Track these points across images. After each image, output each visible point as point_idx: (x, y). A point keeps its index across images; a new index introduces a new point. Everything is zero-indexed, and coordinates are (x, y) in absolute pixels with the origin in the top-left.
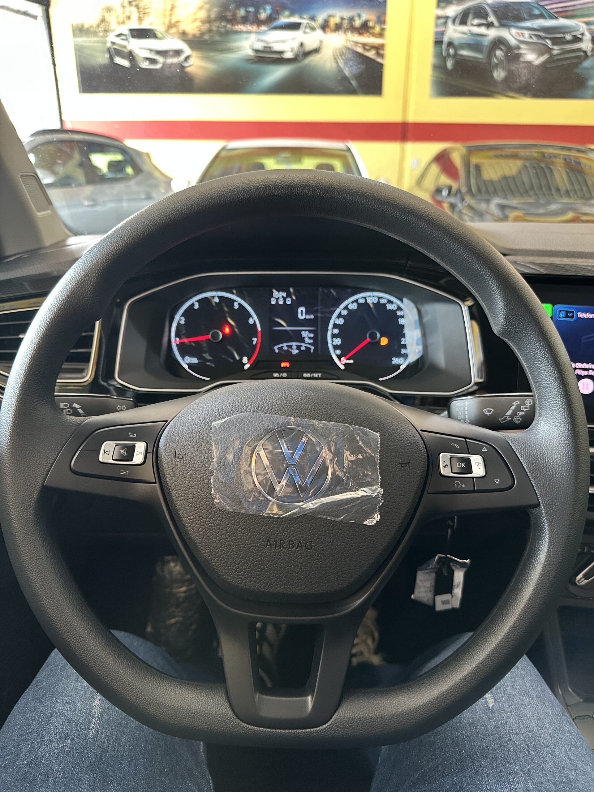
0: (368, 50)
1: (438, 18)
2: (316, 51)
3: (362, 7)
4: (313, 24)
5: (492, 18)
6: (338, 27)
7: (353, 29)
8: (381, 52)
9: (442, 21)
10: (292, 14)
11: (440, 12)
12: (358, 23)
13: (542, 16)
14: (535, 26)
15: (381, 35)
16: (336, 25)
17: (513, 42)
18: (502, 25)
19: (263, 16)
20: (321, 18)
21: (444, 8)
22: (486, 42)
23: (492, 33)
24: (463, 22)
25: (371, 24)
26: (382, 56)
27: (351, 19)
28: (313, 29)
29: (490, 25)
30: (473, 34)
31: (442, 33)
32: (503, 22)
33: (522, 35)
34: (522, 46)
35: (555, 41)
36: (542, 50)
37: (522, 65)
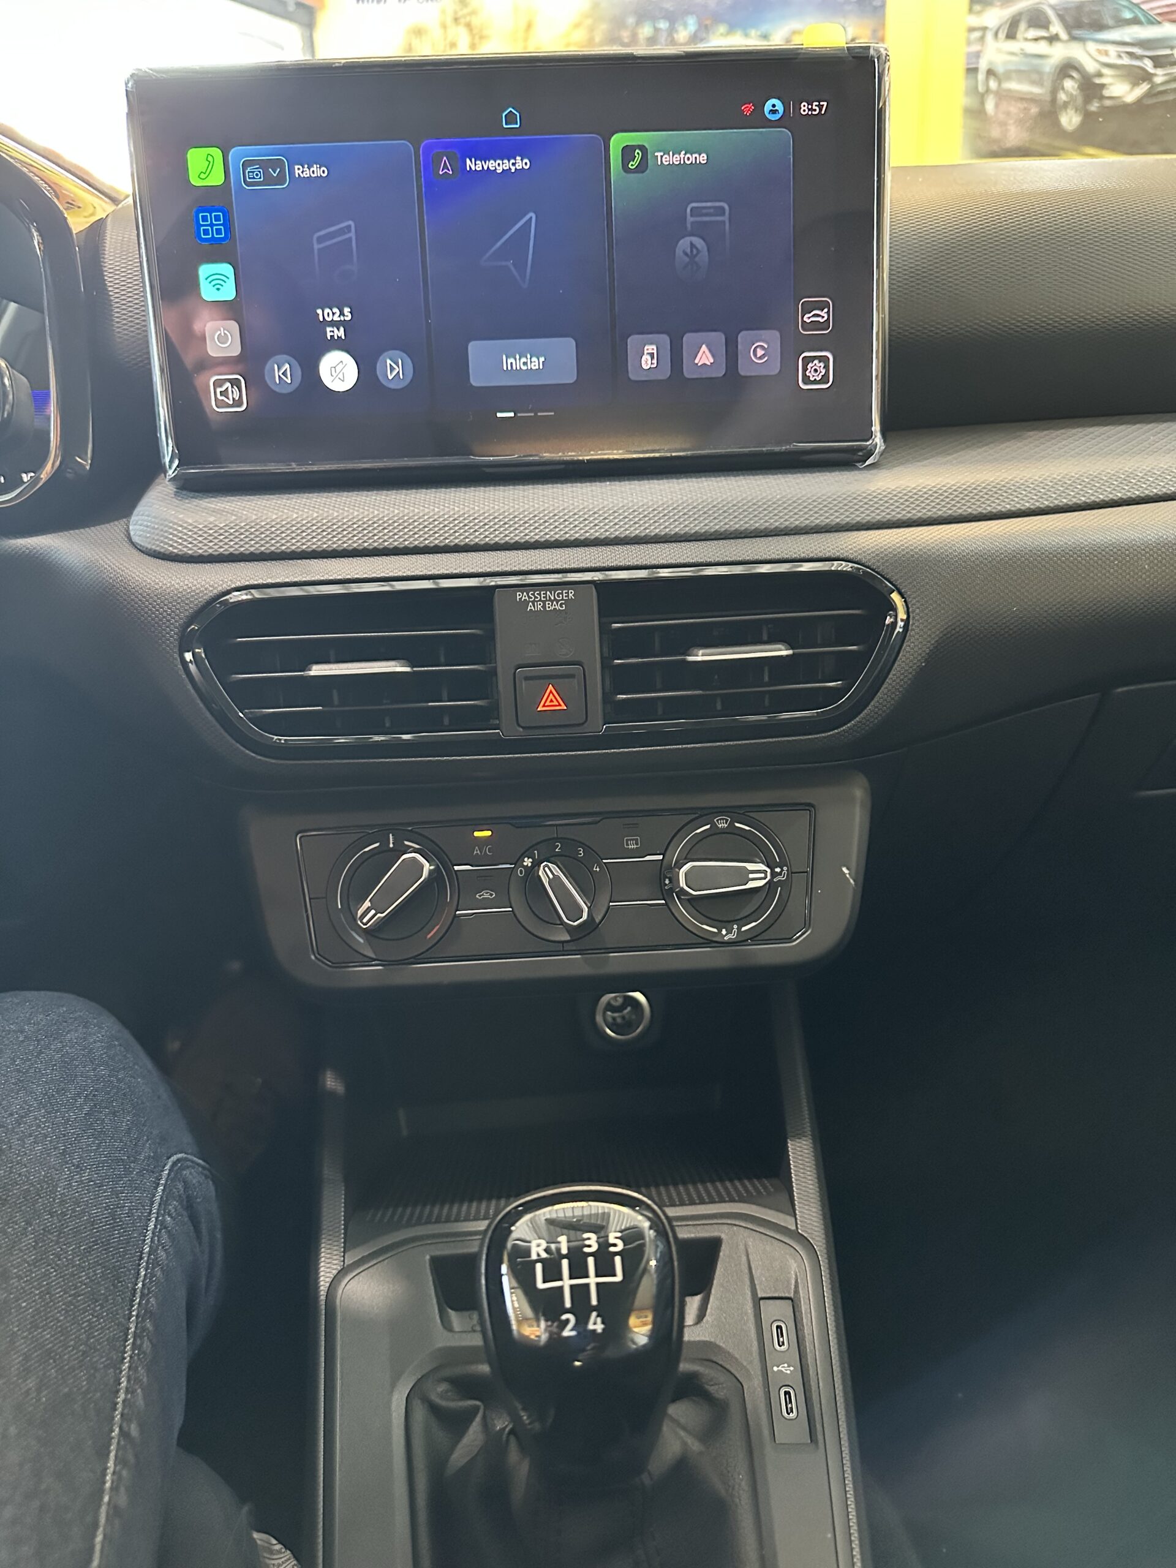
1: (971, 30)
5: (1056, 28)
9: (977, 34)
10: (731, 30)
11: (975, 21)
13: (1135, 21)
14: (1127, 39)
17: (1091, 67)
18: (1073, 38)
21: (979, 13)
22: (1049, 66)
23: (1059, 53)
24: (1011, 36)
29: (1053, 39)
30: (1026, 55)
31: (978, 55)
32: (1077, 32)
33: (1106, 53)
34: (1105, 71)
35: (1158, 62)
36: (1139, 76)
37: (1108, 103)
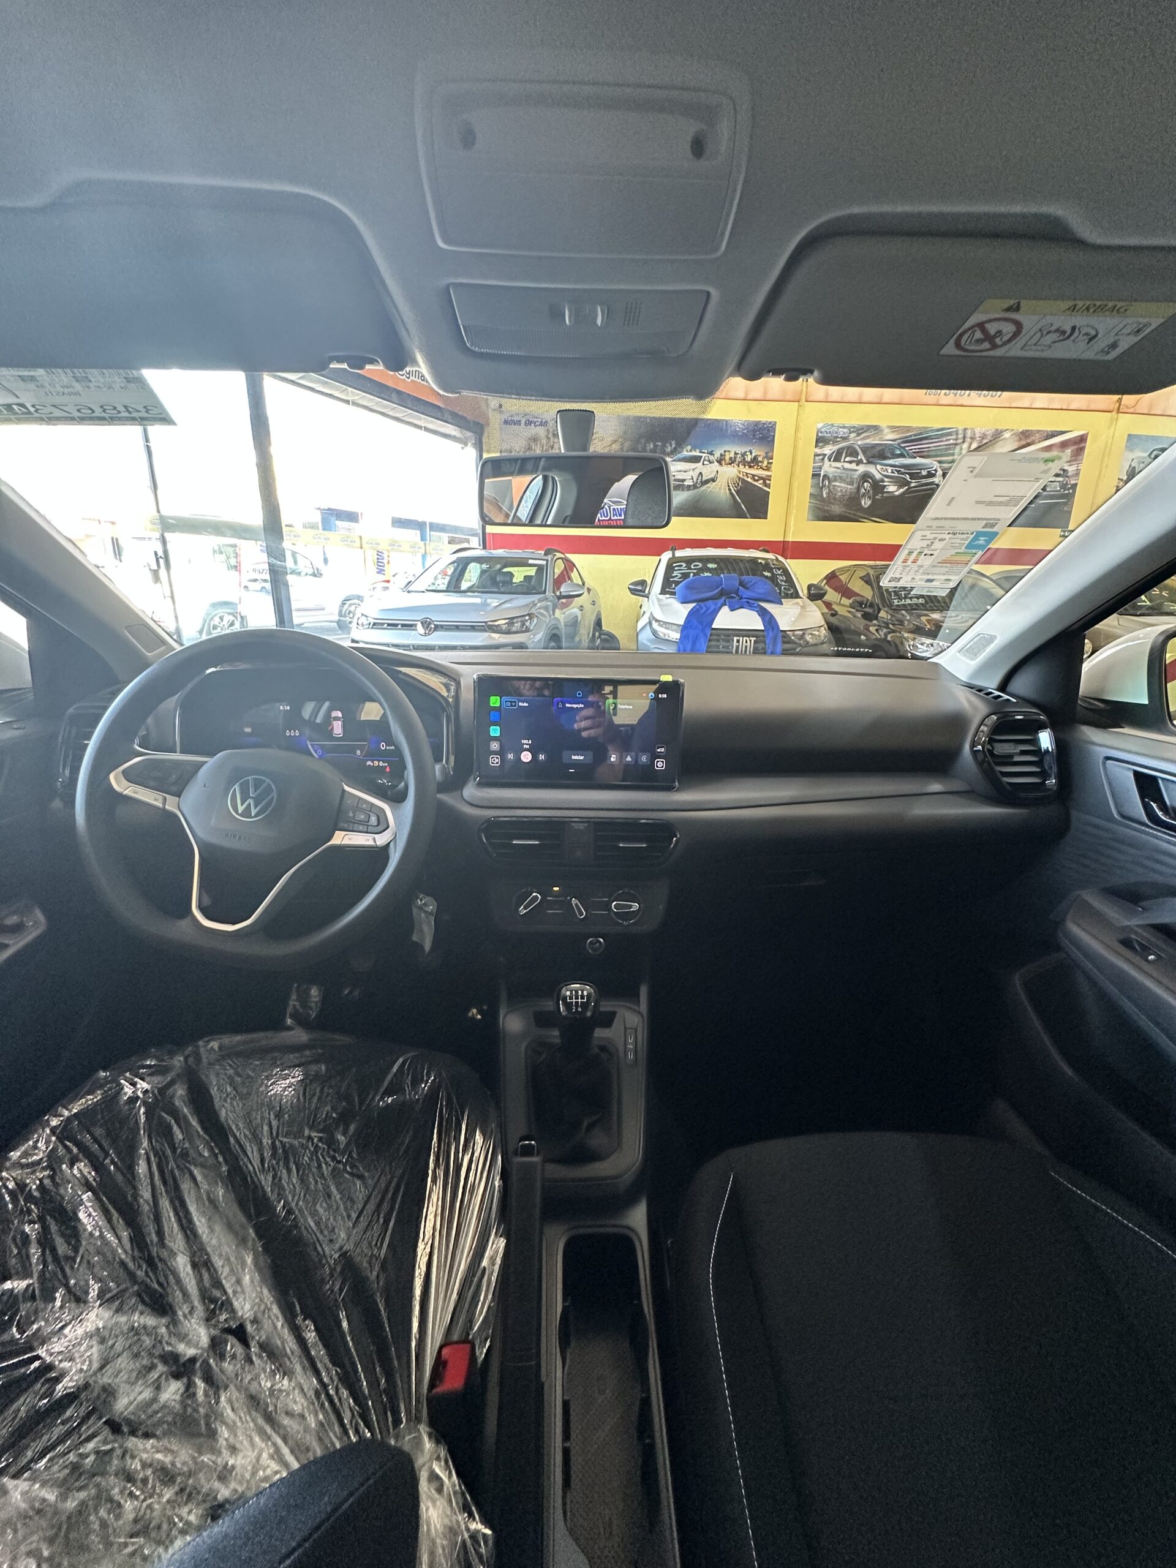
0: (757, 481)
1: (816, 455)
2: (713, 480)
3: (753, 444)
4: (711, 458)
5: (861, 456)
6: (732, 462)
7: (744, 463)
8: (768, 482)
9: (821, 457)
10: (694, 448)
11: (818, 451)
12: (749, 458)
13: (902, 456)
14: (897, 463)
15: (768, 469)
16: (731, 458)
17: (878, 476)
18: (869, 462)
19: (669, 449)
20: (717, 455)
21: (822, 447)
22: (856, 475)
23: (862, 469)
24: (837, 459)
25: (760, 459)
26: (768, 486)
27: (744, 455)
28: (710, 462)
29: (859, 462)
30: (844, 469)
31: (820, 468)
32: (871, 460)
33: (887, 470)
34: (886, 479)
35: (912, 476)
36: (901, 483)
37: (885, 495)
